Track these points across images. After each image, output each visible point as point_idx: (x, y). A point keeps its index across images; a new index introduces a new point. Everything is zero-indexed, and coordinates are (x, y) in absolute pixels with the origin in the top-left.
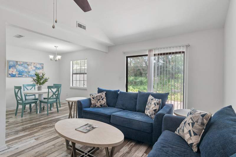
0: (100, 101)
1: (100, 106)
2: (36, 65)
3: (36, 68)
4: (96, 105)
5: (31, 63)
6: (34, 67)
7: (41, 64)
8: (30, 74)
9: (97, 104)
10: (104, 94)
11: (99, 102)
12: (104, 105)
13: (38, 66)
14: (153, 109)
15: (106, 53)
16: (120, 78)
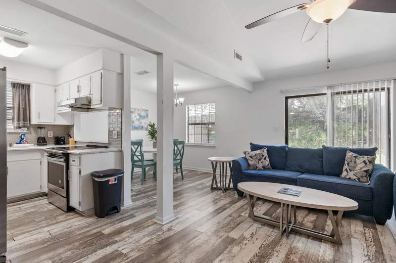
0: (261, 161)
1: (262, 169)
2: (140, 112)
3: (140, 116)
4: (257, 167)
5: (135, 109)
6: (138, 114)
7: (146, 110)
8: (134, 125)
9: (258, 165)
10: (265, 151)
11: (260, 163)
12: (268, 167)
13: (143, 114)
14: (363, 170)
15: (250, 92)
16: (275, 130)
